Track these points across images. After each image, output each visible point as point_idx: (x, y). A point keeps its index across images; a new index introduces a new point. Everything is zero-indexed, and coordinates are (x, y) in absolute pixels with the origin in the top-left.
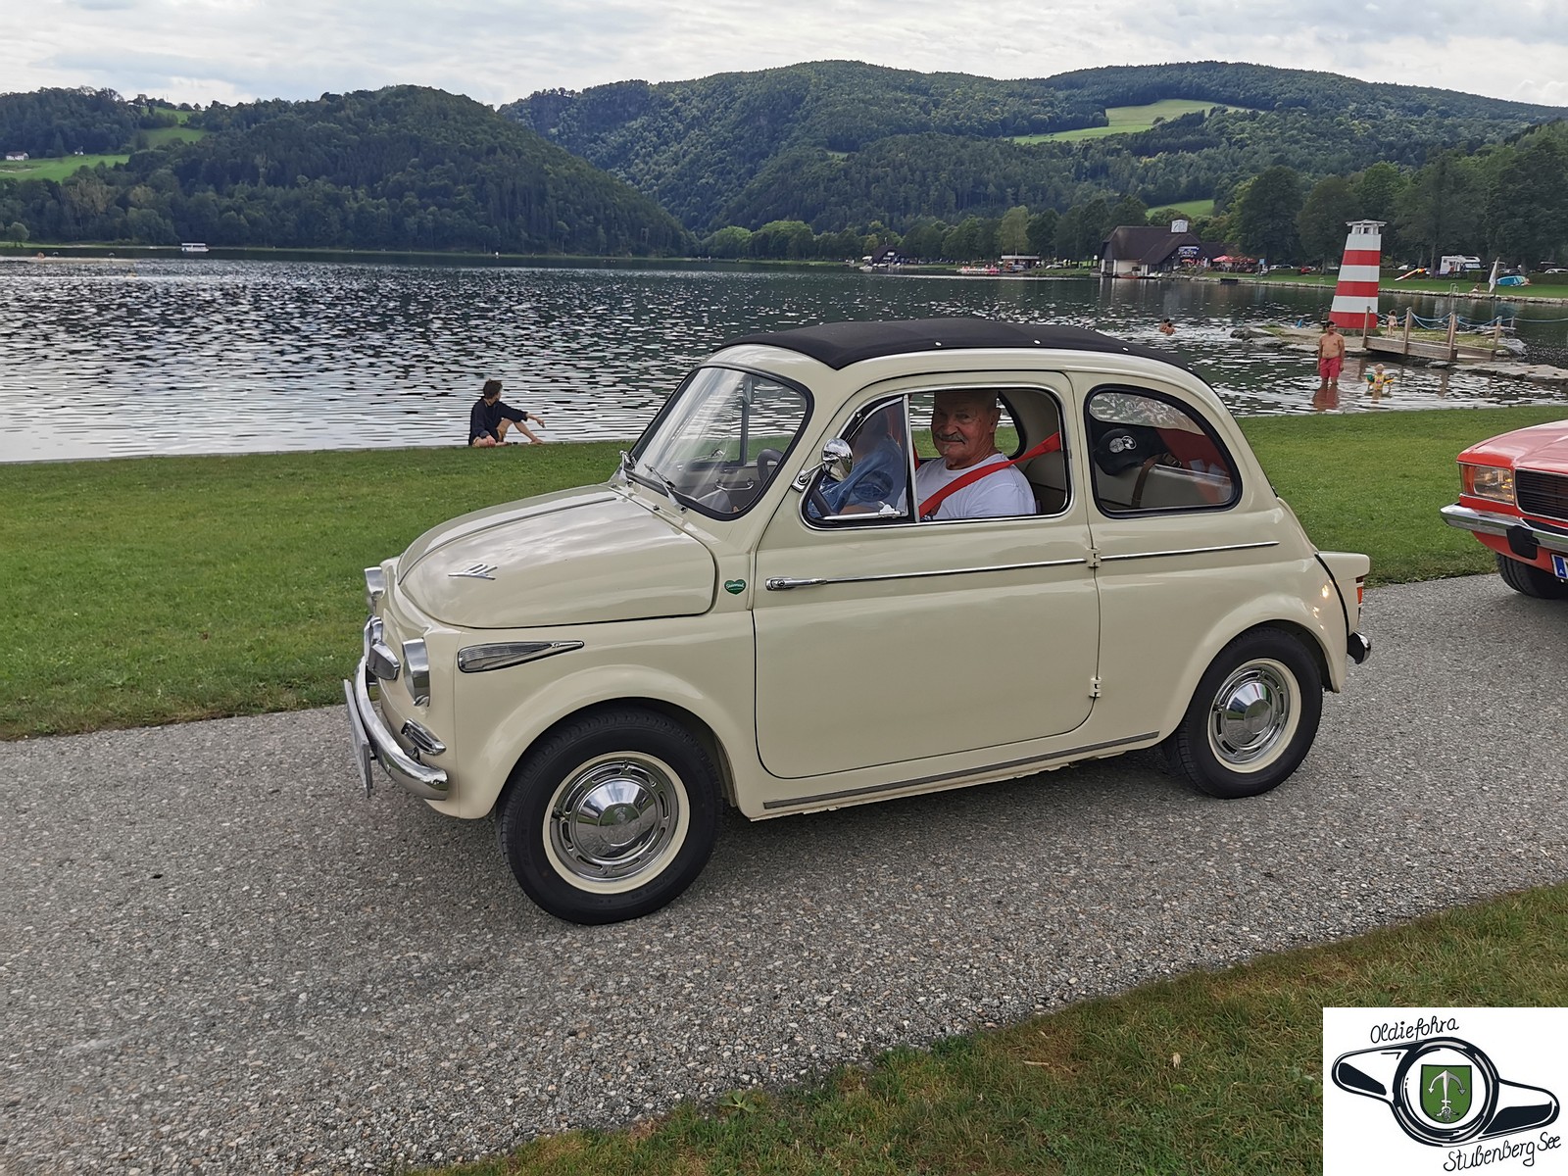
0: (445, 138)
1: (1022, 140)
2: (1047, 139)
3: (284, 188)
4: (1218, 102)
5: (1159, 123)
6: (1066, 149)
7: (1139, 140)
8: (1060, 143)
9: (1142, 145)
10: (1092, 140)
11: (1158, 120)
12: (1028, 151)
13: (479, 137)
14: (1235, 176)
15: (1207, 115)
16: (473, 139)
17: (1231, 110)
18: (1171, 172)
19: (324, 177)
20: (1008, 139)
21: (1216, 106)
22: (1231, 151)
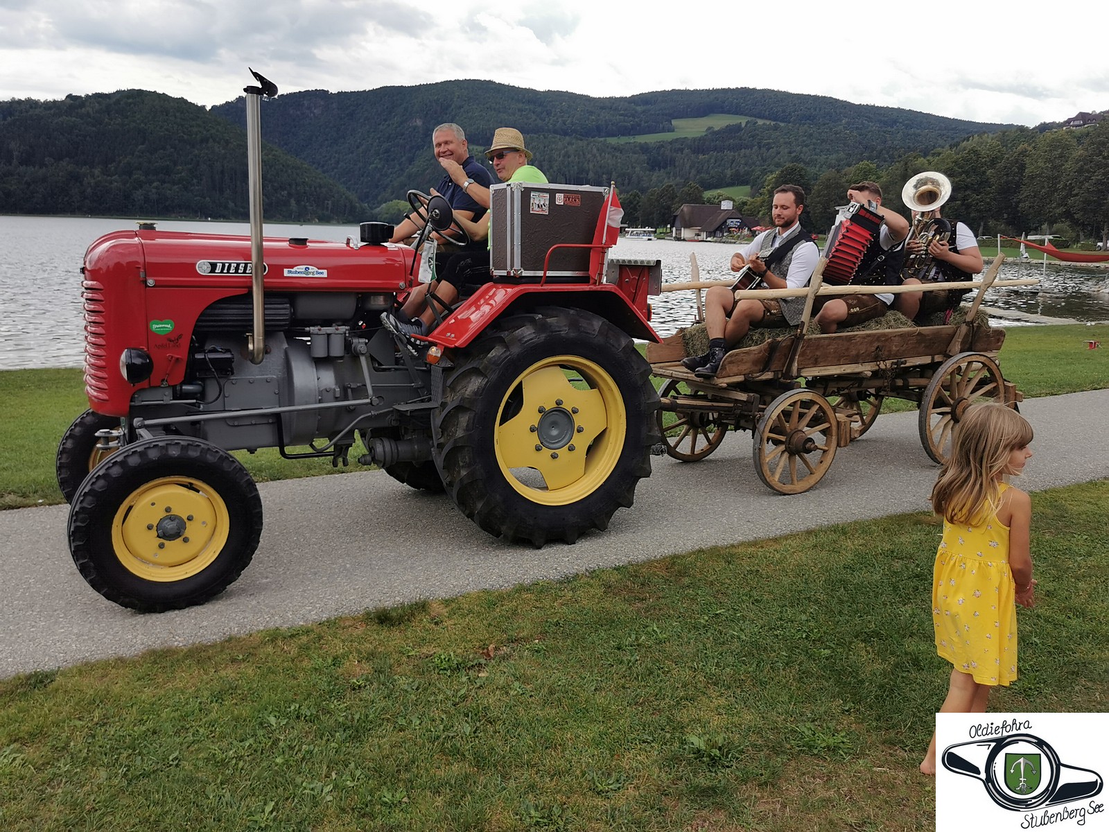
0: (167, 130)
1: (613, 141)
2: (631, 140)
3: (34, 167)
4: (751, 116)
5: (711, 130)
6: (644, 149)
7: (696, 143)
8: (640, 143)
9: (699, 146)
10: (663, 142)
11: (709, 128)
12: (616, 149)
13: (195, 129)
14: (766, 169)
15: (743, 125)
16: (190, 132)
17: (760, 122)
18: (719, 166)
19: (68, 159)
20: (602, 139)
21: (749, 119)
22: (761, 152)
